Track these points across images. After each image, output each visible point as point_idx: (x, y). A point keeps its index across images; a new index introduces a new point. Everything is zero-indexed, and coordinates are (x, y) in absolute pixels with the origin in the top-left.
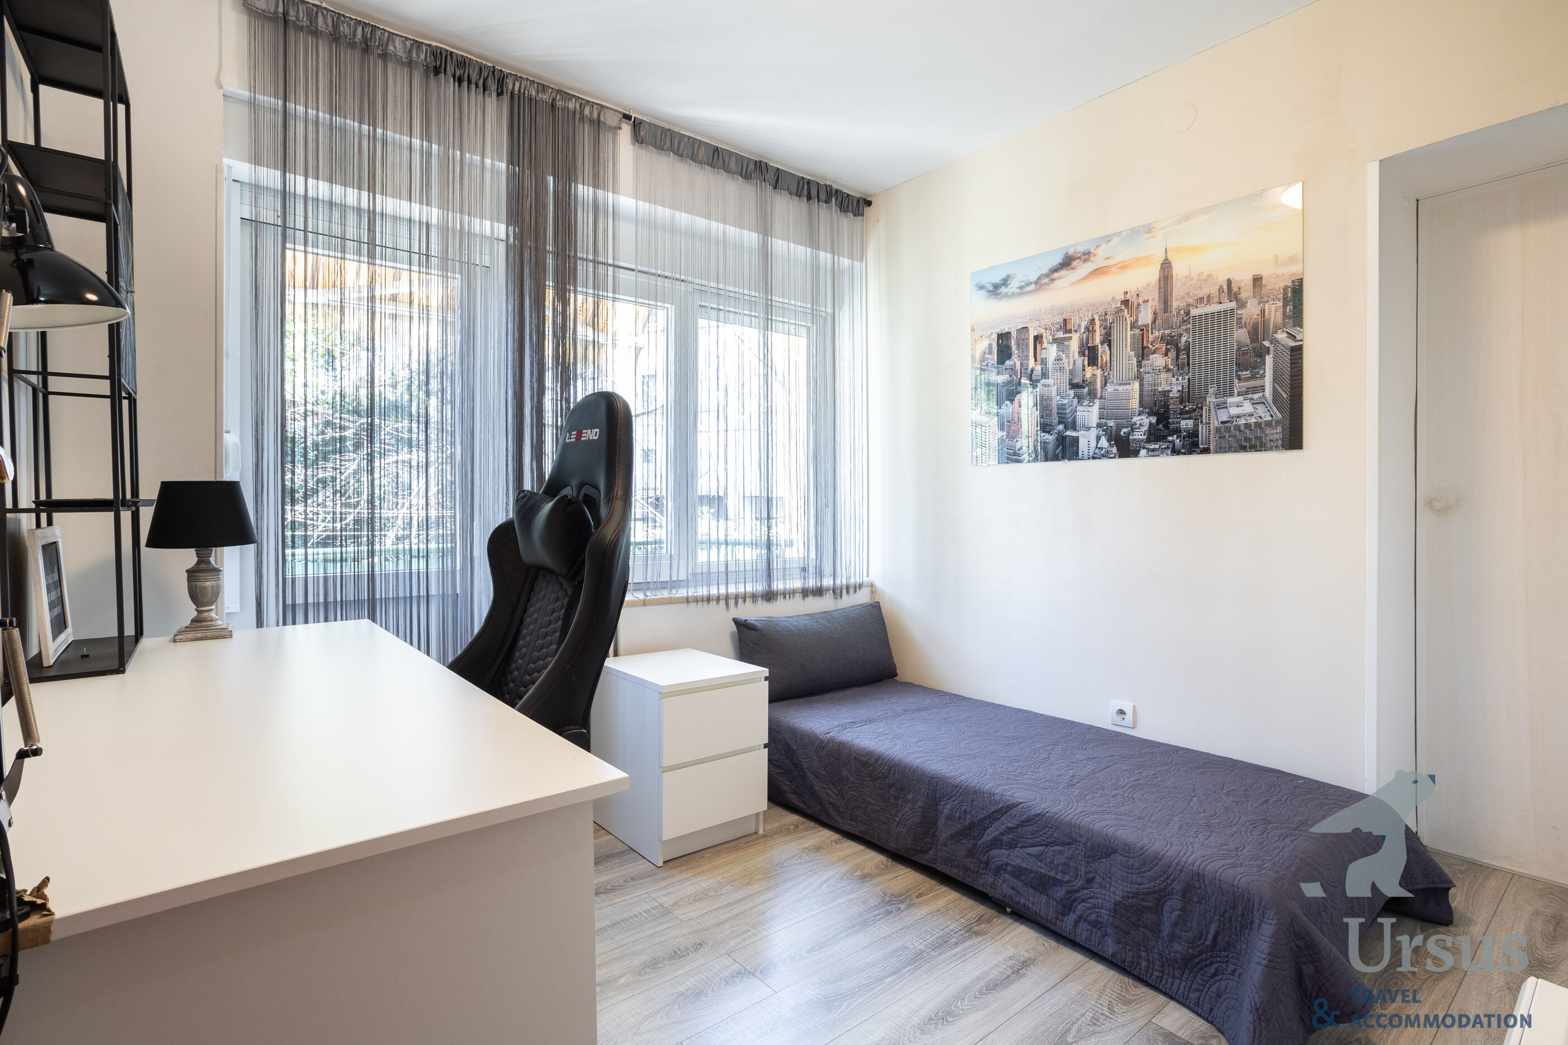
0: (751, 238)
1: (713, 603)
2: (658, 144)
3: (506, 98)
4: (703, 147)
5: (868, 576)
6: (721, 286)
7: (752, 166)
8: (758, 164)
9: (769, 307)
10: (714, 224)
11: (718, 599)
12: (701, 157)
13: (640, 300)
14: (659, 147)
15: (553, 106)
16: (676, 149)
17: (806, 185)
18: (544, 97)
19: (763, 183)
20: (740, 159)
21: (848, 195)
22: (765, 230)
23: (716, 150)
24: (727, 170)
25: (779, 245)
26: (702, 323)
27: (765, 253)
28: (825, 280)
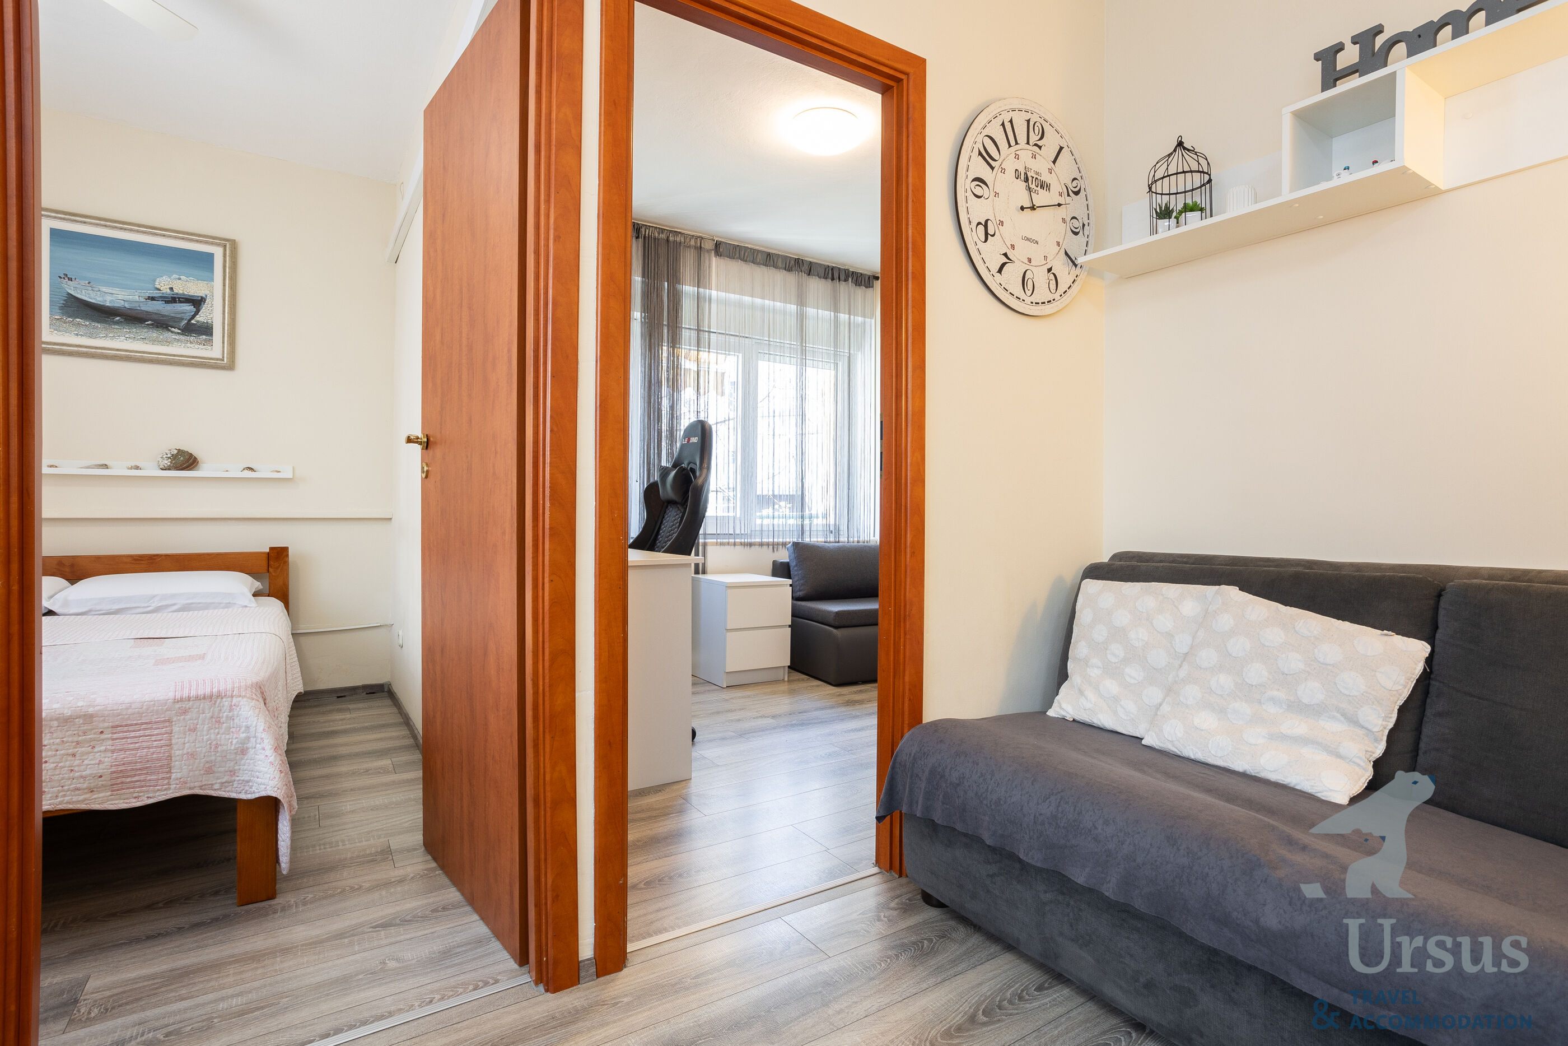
0: (793, 308)
1: (765, 547)
2: (731, 255)
3: (641, 240)
4: (760, 254)
5: (874, 537)
6: (771, 339)
7: (793, 262)
8: (797, 261)
9: (804, 351)
10: (767, 302)
11: (768, 544)
12: (758, 260)
13: (718, 351)
14: (731, 257)
15: (668, 240)
16: (742, 257)
17: (830, 271)
18: (663, 236)
19: (800, 273)
20: (785, 258)
21: (861, 274)
22: (801, 301)
23: (769, 255)
24: (776, 267)
25: (811, 311)
26: (760, 363)
27: (801, 318)
28: (844, 330)
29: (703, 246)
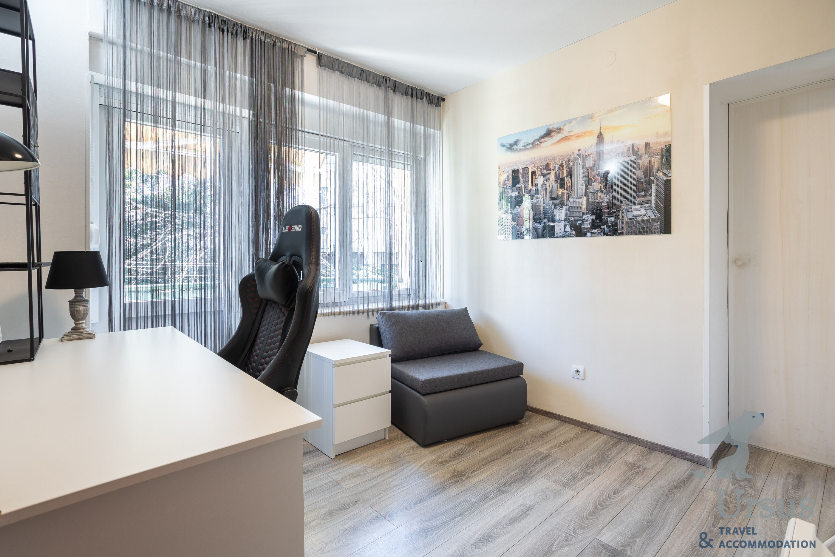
0: (381, 118)
1: (361, 314)
2: (331, 67)
3: (248, 41)
4: (355, 69)
5: (443, 299)
6: (365, 143)
7: (381, 79)
8: (385, 79)
9: (390, 154)
10: (361, 110)
11: (363, 312)
12: (354, 74)
13: (322, 151)
14: (331, 68)
15: (274, 45)
16: (341, 69)
17: (410, 90)
18: (270, 41)
19: (387, 88)
20: (375, 75)
21: (433, 95)
22: (389, 114)
23: (362, 70)
24: (368, 81)
25: (396, 122)
26: (355, 163)
27: (389, 127)
28: (420, 140)
29: (296, 51)
